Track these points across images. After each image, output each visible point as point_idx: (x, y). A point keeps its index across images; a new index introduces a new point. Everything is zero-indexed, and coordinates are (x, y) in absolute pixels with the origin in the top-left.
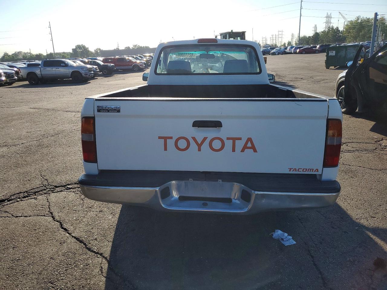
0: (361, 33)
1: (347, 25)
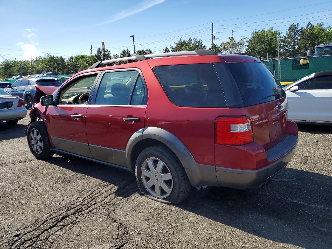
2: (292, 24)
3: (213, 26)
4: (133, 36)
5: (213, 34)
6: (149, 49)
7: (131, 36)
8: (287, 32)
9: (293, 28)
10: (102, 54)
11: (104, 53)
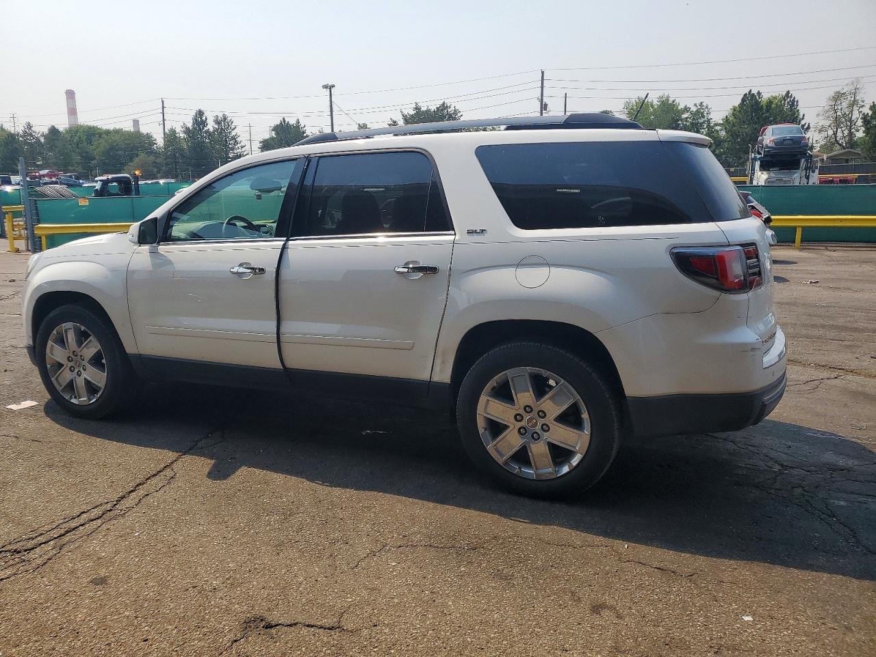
2: (746, 91)
4: (330, 87)
5: (542, 99)
7: (325, 87)
8: (735, 109)
10: (206, 129)
11: (217, 127)
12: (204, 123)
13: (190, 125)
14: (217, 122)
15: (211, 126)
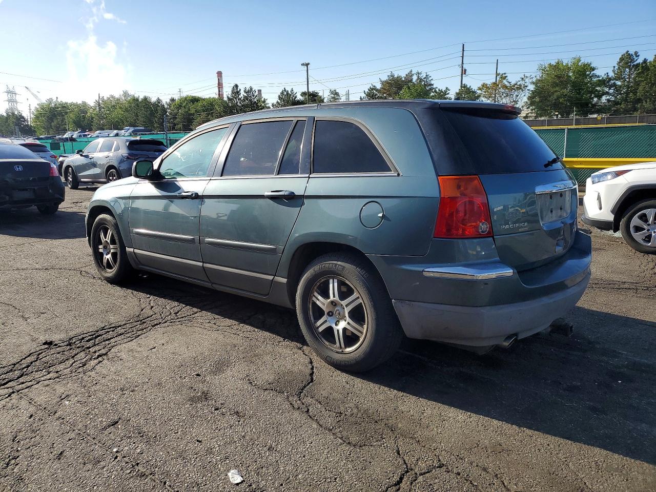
0: (53, 124)
1: (37, 109)
2: (625, 52)
3: (463, 50)
4: (307, 65)
5: (462, 67)
6: (335, 90)
7: (303, 65)
8: (614, 67)
9: (627, 60)
10: (240, 97)
11: (246, 95)
12: (238, 93)
13: (229, 96)
14: (245, 92)
15: (242, 94)
